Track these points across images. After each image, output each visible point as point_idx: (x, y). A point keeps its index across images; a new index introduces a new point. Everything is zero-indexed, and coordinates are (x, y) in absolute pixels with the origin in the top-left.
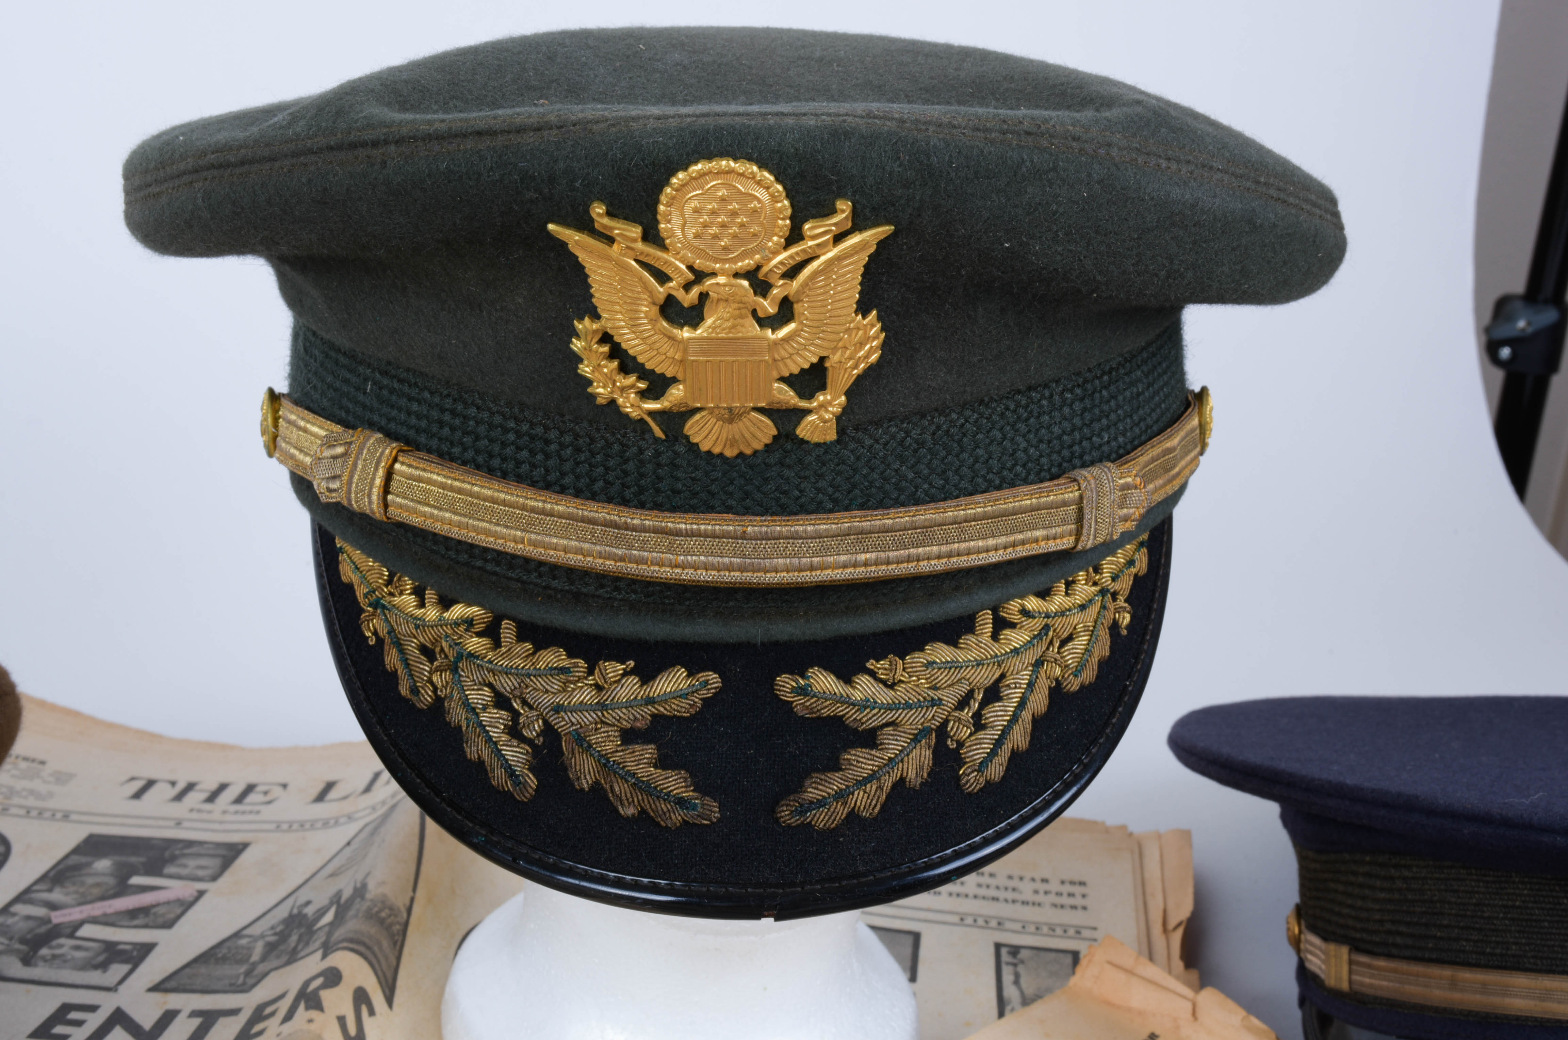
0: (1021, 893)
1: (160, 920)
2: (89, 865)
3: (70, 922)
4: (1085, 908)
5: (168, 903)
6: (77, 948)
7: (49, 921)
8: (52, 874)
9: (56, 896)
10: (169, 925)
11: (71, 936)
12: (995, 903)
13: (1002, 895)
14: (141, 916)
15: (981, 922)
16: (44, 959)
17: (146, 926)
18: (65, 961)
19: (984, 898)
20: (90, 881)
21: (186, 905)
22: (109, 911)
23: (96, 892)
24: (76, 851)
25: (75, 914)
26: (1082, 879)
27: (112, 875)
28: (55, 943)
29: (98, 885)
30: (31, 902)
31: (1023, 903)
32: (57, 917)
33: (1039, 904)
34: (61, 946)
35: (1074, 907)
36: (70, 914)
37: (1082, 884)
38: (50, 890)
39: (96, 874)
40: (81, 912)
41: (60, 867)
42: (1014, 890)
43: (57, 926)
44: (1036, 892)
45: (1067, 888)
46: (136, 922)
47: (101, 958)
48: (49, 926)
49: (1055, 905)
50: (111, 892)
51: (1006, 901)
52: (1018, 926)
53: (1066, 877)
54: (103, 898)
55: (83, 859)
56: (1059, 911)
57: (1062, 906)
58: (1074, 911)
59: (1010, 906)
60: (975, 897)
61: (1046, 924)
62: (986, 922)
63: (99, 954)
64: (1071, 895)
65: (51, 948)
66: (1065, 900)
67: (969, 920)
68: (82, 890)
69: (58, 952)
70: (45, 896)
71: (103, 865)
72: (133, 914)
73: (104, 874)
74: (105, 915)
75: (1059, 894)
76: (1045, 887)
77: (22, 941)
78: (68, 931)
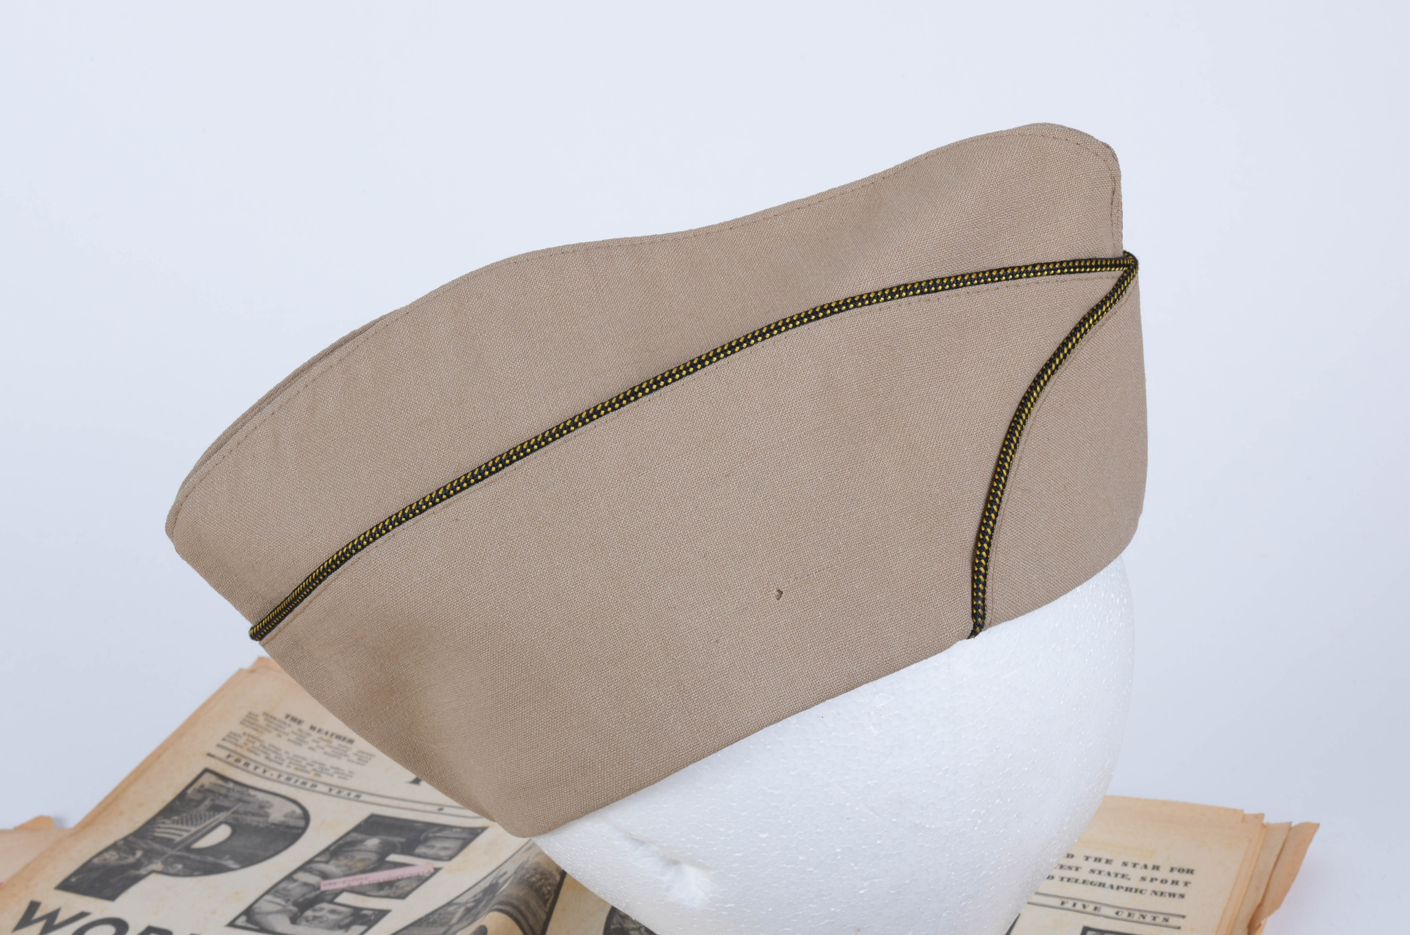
0: (1129, 879)
1: (399, 892)
2: (362, 842)
3: (333, 890)
4: (1182, 896)
5: (409, 878)
6: (333, 912)
7: (319, 888)
8: (332, 848)
9: (330, 868)
10: (403, 896)
11: (331, 902)
12: (1101, 889)
13: (1108, 881)
14: (387, 888)
15: (1079, 906)
16: (307, 920)
17: (387, 896)
18: (321, 922)
19: (1091, 883)
20: (359, 856)
21: (421, 880)
22: (365, 882)
23: (360, 866)
24: (357, 829)
25: (339, 884)
26: (1191, 868)
27: (376, 852)
28: (318, 907)
29: (363, 860)
30: (311, 871)
31: (1127, 889)
32: (326, 886)
33: (1141, 892)
34: (322, 909)
35: (1172, 895)
36: (335, 883)
37: (1190, 871)
38: (327, 862)
39: (365, 851)
40: (344, 882)
41: (341, 842)
42: (1123, 876)
43: (323, 892)
44: (1143, 879)
45: (1176, 876)
46: (382, 893)
47: (347, 921)
48: (317, 892)
49: (1155, 893)
50: (371, 867)
51: (1112, 887)
52: (1111, 912)
53: (1177, 865)
54: (363, 871)
55: (359, 836)
56: (1158, 898)
57: (1162, 894)
58: (1172, 898)
59: (1114, 892)
60: (1084, 882)
61: (1139, 910)
62: (1084, 907)
63: (346, 918)
64: (1175, 883)
65: (315, 910)
66: (1168, 888)
67: (1069, 905)
68: (350, 863)
69: (318, 914)
70: (322, 867)
71: (373, 842)
72: (381, 886)
73: (371, 851)
74: (361, 886)
75: (1164, 881)
76: (1155, 874)
77: (296, 904)
78: (329, 897)
